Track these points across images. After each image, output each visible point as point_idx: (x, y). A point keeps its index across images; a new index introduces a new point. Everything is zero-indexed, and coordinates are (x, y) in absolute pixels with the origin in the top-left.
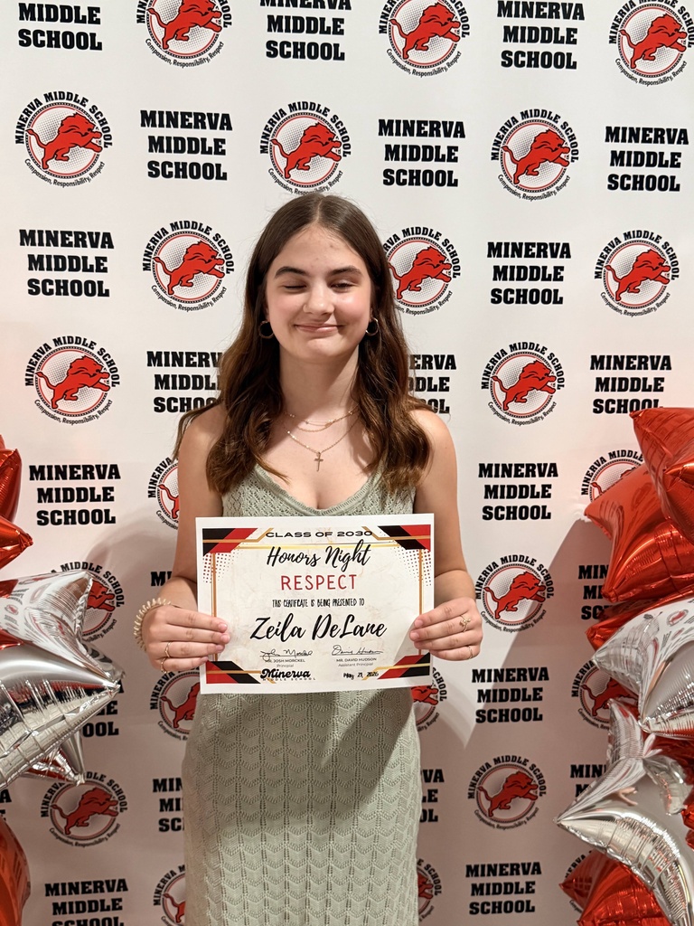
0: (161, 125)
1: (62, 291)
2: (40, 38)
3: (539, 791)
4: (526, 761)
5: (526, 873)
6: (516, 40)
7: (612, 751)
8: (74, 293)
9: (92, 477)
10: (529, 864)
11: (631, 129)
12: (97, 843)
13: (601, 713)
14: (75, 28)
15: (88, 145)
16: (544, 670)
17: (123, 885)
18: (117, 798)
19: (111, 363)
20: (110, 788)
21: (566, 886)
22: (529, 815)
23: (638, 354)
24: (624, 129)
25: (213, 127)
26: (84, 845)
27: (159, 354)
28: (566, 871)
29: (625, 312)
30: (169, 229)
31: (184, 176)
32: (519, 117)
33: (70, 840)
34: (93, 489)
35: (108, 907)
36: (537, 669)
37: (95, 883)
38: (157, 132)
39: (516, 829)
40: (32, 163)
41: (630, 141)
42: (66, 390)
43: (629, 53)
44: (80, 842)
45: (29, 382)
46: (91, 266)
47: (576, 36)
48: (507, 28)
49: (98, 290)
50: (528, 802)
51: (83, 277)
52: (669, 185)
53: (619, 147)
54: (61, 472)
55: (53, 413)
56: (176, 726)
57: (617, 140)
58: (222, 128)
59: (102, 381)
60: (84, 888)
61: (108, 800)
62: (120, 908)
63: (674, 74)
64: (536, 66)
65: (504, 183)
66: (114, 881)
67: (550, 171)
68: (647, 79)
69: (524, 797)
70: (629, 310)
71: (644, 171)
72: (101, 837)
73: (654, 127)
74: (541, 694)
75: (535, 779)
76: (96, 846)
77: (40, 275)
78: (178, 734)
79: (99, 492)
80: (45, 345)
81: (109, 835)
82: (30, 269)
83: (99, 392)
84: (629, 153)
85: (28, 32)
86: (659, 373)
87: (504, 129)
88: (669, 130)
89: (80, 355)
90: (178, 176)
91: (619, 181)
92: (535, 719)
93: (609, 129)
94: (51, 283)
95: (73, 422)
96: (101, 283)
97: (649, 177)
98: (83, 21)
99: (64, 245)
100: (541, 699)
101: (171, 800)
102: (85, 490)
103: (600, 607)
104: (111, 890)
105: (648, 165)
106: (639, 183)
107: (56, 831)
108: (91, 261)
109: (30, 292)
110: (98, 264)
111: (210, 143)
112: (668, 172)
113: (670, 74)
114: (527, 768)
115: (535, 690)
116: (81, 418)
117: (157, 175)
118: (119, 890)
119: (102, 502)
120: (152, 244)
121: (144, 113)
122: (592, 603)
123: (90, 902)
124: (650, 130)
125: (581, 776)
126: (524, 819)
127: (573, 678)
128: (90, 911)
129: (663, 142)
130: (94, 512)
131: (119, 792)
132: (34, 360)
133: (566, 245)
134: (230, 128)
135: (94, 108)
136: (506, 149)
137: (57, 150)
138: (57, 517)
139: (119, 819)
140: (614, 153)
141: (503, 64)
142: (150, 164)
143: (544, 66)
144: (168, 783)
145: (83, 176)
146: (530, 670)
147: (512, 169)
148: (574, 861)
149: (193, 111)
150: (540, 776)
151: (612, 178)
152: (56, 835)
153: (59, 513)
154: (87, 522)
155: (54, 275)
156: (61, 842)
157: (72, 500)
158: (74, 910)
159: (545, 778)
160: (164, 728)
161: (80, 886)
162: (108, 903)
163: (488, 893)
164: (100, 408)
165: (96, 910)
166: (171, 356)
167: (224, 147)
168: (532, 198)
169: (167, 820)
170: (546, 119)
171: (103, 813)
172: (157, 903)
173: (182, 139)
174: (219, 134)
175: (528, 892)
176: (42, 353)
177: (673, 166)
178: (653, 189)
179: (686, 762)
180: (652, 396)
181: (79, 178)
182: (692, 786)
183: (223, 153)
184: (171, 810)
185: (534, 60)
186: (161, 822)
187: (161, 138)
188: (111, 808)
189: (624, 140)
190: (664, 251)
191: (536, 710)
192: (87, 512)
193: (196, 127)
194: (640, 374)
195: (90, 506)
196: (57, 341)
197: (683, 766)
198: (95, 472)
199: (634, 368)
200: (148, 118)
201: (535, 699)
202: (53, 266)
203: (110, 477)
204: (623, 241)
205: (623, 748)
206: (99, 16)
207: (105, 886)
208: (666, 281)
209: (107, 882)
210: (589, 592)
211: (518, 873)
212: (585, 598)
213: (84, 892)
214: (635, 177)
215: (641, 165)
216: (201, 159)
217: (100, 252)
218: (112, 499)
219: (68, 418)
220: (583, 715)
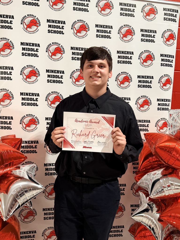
0: (50, 72)
1: (28, 105)
2: (26, 54)
3: (124, 210)
4: (121, 204)
5: (121, 228)
6: (120, 58)
7: (140, 202)
8: (31, 105)
9: (33, 143)
10: (122, 226)
11: (142, 76)
12: (30, 222)
13: (137, 193)
14: (33, 53)
15: (35, 76)
16: (125, 184)
17: (35, 232)
18: (35, 213)
19: (38, 120)
20: (33, 210)
21: (130, 231)
22: (122, 215)
23: (144, 120)
24: (141, 76)
25: (61, 73)
26: (27, 223)
27: (48, 118)
28: (129, 227)
29: (141, 111)
30: (51, 93)
31: (55, 83)
32: (121, 73)
33: (24, 222)
34: (33, 146)
35: (32, 237)
36: (124, 184)
37: (29, 231)
38: (49, 74)
39: (119, 218)
40: (23, 79)
41: (142, 78)
42: (28, 125)
43: (142, 61)
44: (26, 222)
45: (20, 123)
46: (35, 100)
47: (132, 58)
48: (119, 56)
49: (36, 105)
50: (122, 212)
51: (33, 102)
52: (150, 87)
53: (140, 79)
54: (26, 142)
55: (25, 130)
56: (48, 197)
57: (140, 78)
58: (62, 73)
59: (36, 123)
60: (27, 233)
61: (33, 213)
62: (35, 237)
63: (151, 66)
64: (124, 63)
65: (118, 86)
66: (33, 231)
67: (126, 84)
68: (146, 66)
69: (121, 211)
70: (142, 111)
71: (145, 84)
72: (31, 221)
73: (147, 75)
74: (125, 189)
75: (123, 207)
76: (30, 223)
77: (24, 102)
78: (48, 199)
79: (34, 146)
80: (24, 116)
81: (33, 221)
82: (22, 100)
83: (35, 126)
84: (142, 81)
85: (24, 53)
86: (148, 123)
87: (118, 75)
88: (150, 76)
89: (31, 118)
90: (53, 83)
91: (140, 86)
92: (123, 195)
93: (138, 76)
94: (26, 103)
95: (29, 132)
96: (36, 103)
97: (146, 85)
98: (35, 51)
99: (29, 96)
100: (124, 190)
101: (46, 213)
102: (31, 146)
103: (136, 171)
104: (33, 233)
105: (146, 83)
106: (144, 86)
107: (21, 220)
108: (35, 99)
109: (22, 105)
110: (36, 100)
111: (60, 76)
112: (150, 84)
113: (150, 65)
114: (121, 205)
115: (123, 188)
116: (31, 131)
117: (49, 82)
118: (34, 233)
119: (34, 149)
120: (47, 96)
121: (47, 70)
122: (135, 170)
123: (28, 236)
124: (146, 76)
125: (133, 207)
126: (121, 216)
127: (131, 186)
128: (28, 238)
129: (148, 78)
130: (33, 151)
131: (36, 211)
132: (22, 119)
133: (130, 98)
134: (64, 73)
135: (36, 69)
136: (118, 79)
137: (29, 77)
138: (25, 152)
139: (35, 217)
140: (139, 80)
141: (118, 63)
142: (48, 80)
143: (126, 63)
144: (46, 209)
145: (34, 82)
146: (122, 184)
147: (119, 83)
148: (131, 225)
149: (57, 70)
150: (124, 207)
151: (138, 85)
152: (21, 221)
153: (25, 151)
154: (31, 153)
155: (27, 102)
156: (22, 222)
157: (28, 148)
158: (25, 238)
159: (125, 207)
160: (45, 197)
161: (26, 232)
162: (32, 236)
163: (113, 232)
164: (35, 129)
165: (29, 238)
166: (50, 118)
167: (63, 77)
168: (123, 89)
169: (45, 217)
170: (126, 74)
171: (32, 216)
172: (42, 236)
173: (54, 75)
174: (62, 74)
175: (121, 232)
176: (24, 117)
177: (150, 83)
178: (147, 87)
179: (155, 203)
180: (147, 128)
181: (33, 82)
182: (157, 208)
183: (62, 78)
184: (46, 215)
185: (124, 62)
186: (44, 218)
187: (50, 75)
188: (34, 215)
189: (141, 78)
190: (149, 100)
191: (123, 193)
192: (31, 151)
193: (57, 73)
194: (144, 124)
195: (32, 149)
196: (27, 115)
197: (155, 204)
198: (33, 142)
199: (143, 122)
200: (47, 71)
201: (123, 190)
202: (27, 100)
203: (36, 143)
204: (141, 97)
205: (142, 201)
206: (38, 50)
207: (31, 232)
208: (149, 105)
209: (32, 231)
210: (134, 168)
211: (119, 228)
212: (134, 169)
213: (27, 234)
214: (143, 85)
215: (144, 83)
216: (58, 79)
217: (37, 97)
218: (37, 148)
219: (28, 131)
220: (133, 194)
